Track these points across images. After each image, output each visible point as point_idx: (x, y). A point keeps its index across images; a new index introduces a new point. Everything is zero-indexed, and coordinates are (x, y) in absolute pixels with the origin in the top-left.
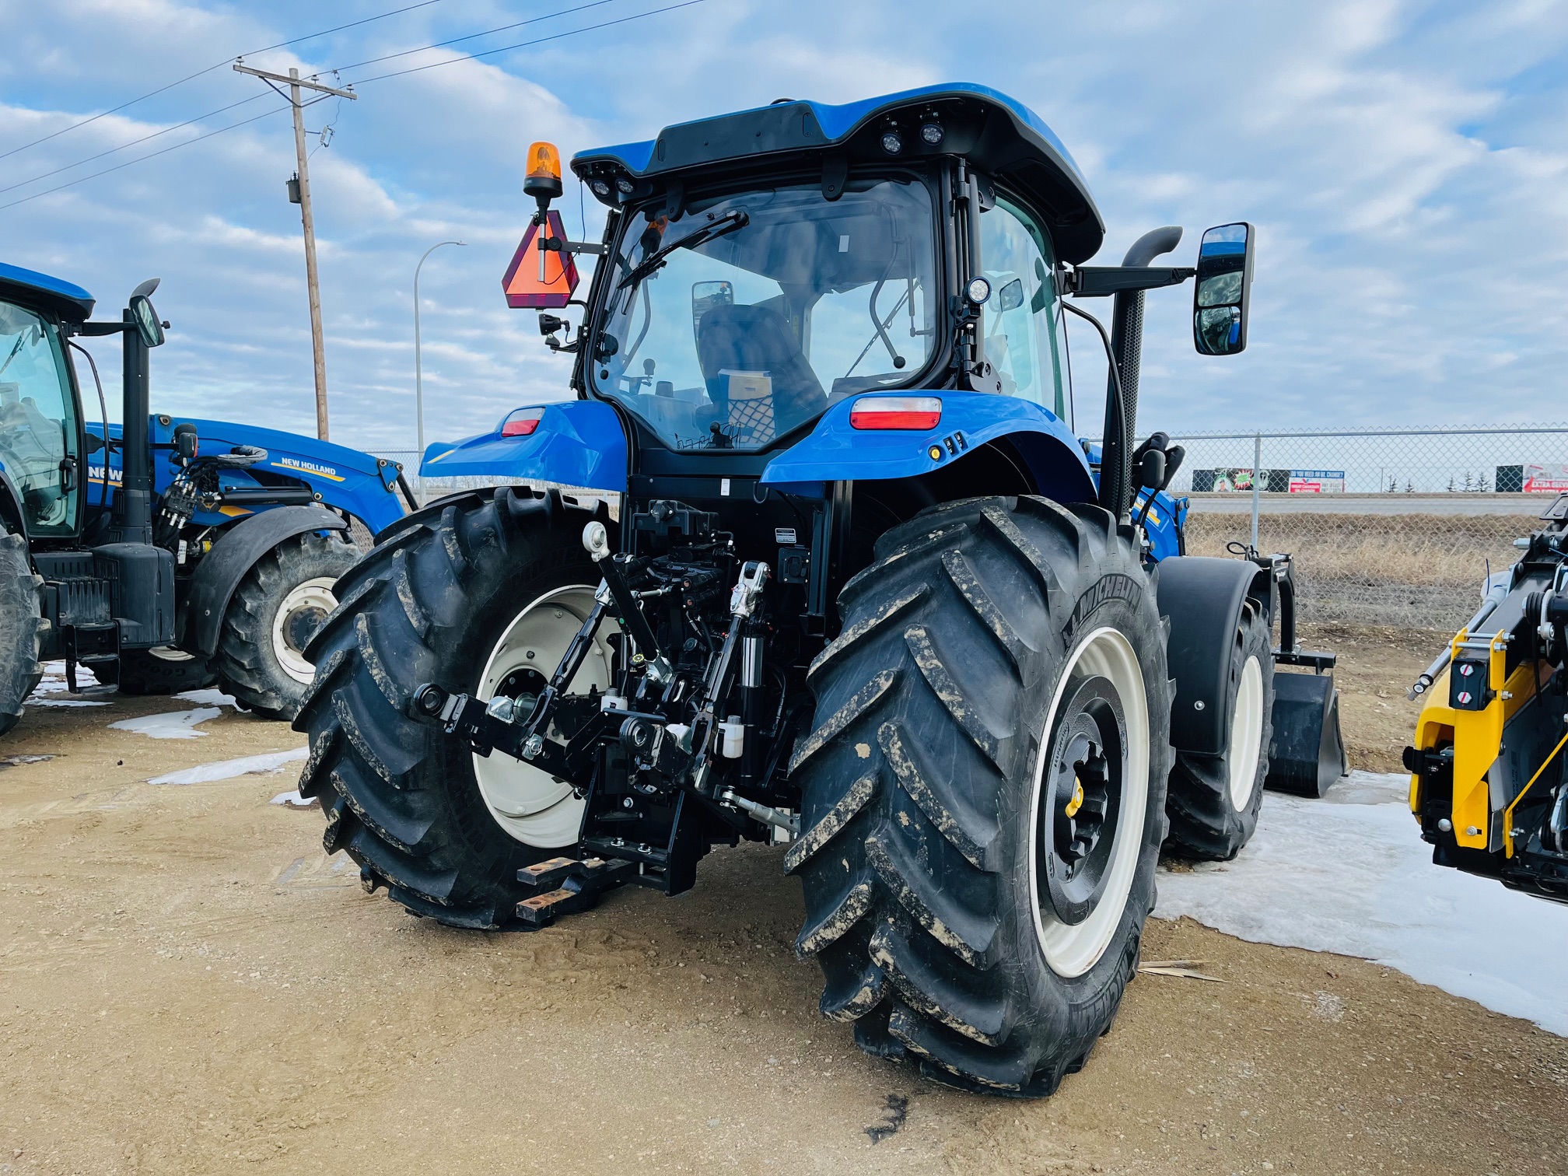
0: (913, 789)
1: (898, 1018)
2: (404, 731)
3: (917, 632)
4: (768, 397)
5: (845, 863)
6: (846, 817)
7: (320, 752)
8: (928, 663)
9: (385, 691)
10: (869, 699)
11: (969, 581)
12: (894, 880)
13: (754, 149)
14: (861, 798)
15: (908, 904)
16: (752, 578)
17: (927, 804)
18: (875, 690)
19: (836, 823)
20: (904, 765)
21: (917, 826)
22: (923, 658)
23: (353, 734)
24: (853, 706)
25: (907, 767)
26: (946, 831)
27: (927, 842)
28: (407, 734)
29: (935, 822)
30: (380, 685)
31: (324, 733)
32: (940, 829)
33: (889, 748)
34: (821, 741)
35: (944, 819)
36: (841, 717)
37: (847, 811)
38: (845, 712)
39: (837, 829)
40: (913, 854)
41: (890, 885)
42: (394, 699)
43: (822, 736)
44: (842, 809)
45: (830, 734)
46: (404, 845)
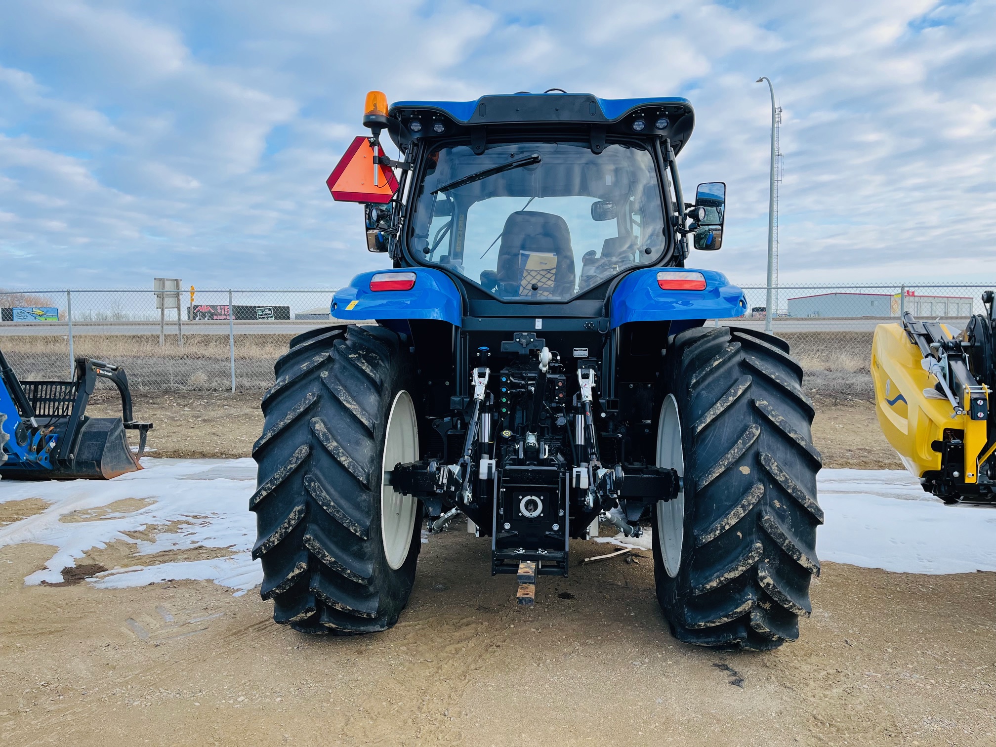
0: (788, 486)
1: (756, 615)
2: (363, 498)
3: (763, 402)
4: (554, 268)
5: (739, 534)
6: (749, 508)
7: (293, 522)
8: (777, 419)
9: (355, 472)
10: (750, 441)
11: (774, 374)
12: (781, 537)
13: (553, 118)
14: (758, 496)
15: (788, 549)
16: (588, 378)
17: (797, 494)
18: (751, 436)
19: (742, 512)
20: (781, 475)
21: (785, 507)
22: (773, 416)
23: (328, 505)
24: (740, 446)
25: (783, 475)
26: (808, 507)
27: (790, 515)
28: (365, 500)
29: (802, 503)
30: (349, 468)
31: (297, 508)
32: (805, 506)
33: (770, 467)
34: (723, 467)
35: (807, 500)
36: (734, 453)
37: (749, 504)
38: (736, 450)
39: (743, 515)
40: (783, 521)
41: (778, 541)
42: (362, 476)
43: (723, 465)
44: (746, 503)
45: (729, 463)
46: (363, 579)
